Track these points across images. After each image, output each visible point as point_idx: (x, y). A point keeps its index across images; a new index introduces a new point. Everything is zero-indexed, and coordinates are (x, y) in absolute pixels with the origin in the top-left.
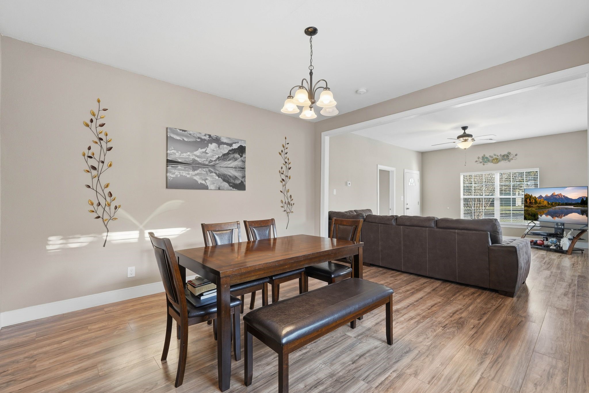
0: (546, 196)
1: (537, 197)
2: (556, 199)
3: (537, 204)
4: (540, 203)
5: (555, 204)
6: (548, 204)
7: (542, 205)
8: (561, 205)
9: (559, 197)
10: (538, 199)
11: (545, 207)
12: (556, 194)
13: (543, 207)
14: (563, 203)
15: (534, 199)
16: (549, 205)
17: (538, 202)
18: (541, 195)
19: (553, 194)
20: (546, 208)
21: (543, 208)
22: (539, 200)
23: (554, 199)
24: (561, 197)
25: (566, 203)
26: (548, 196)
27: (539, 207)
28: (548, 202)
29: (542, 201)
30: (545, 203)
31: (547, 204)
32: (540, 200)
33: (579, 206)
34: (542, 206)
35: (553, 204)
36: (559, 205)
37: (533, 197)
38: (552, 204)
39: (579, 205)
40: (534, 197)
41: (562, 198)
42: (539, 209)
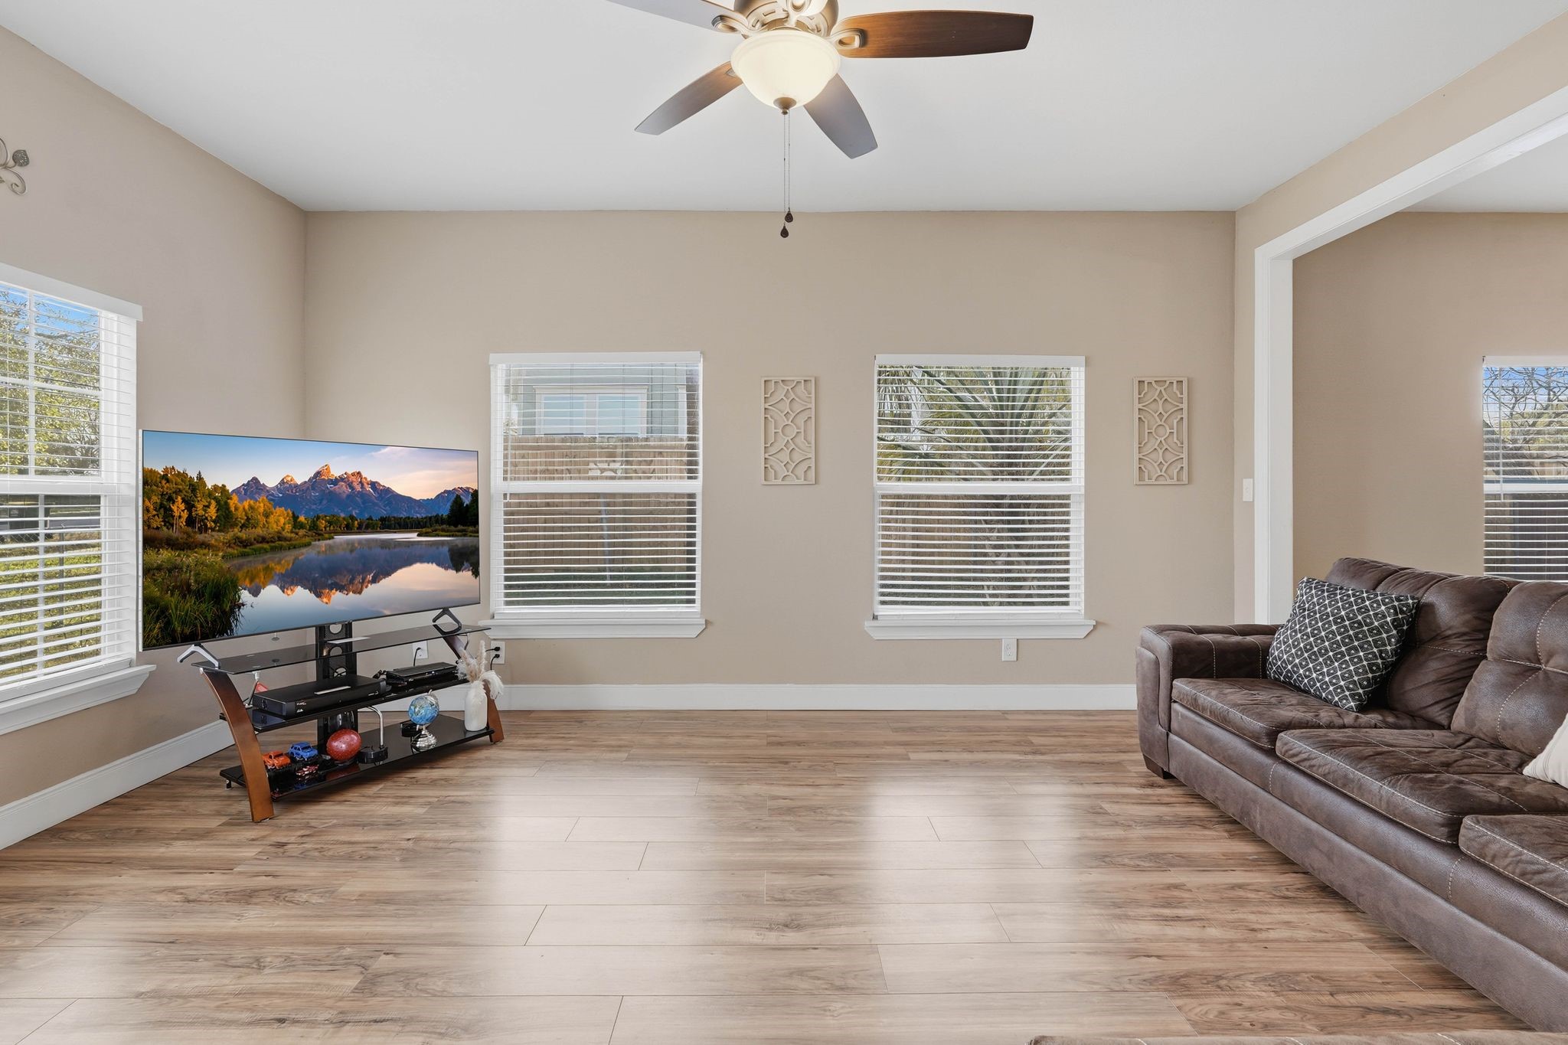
0: (282, 482)
1: (230, 488)
2: (332, 497)
3: (235, 525)
4: (248, 519)
5: (330, 523)
6: (297, 525)
7: (259, 531)
8: (360, 527)
9: (353, 488)
10: (241, 500)
11: (276, 543)
12: (336, 472)
13: (266, 546)
14: (370, 518)
15: (215, 498)
16: (302, 532)
17: (241, 516)
18: (255, 480)
19: (318, 474)
20: (281, 548)
21: (266, 551)
22: (246, 504)
23: (324, 502)
24: (358, 488)
25: (382, 519)
26: (296, 486)
27: (245, 543)
28: (295, 517)
29: (261, 510)
30: (280, 520)
31: (289, 527)
32: (251, 507)
33: (443, 530)
34: (263, 540)
35: (322, 524)
36: (349, 529)
37: (209, 485)
38: (314, 527)
39: (444, 526)
40: (216, 487)
41: (363, 495)
42: (243, 555)
